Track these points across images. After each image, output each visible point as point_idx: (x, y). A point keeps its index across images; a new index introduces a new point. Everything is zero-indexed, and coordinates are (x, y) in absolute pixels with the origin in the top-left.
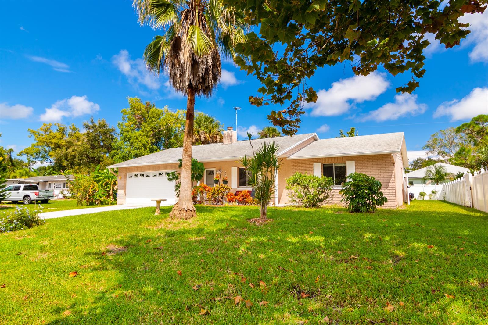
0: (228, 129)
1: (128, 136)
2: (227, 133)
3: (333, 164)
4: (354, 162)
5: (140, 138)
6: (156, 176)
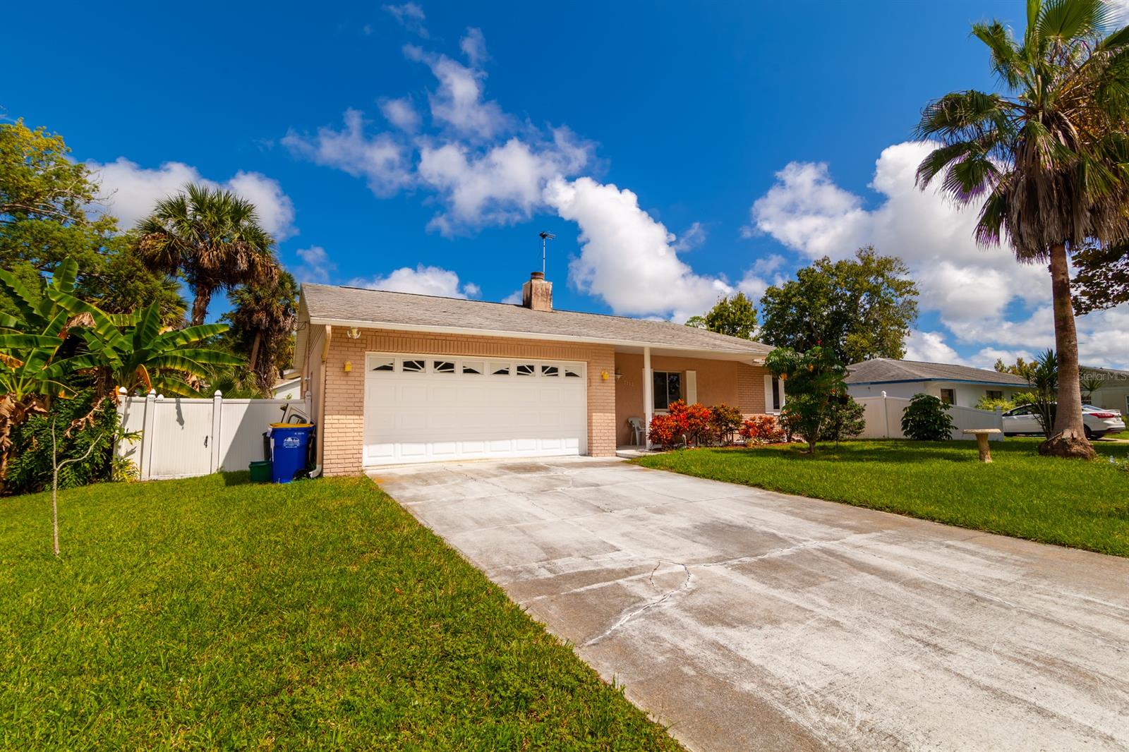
2: (540, 287)
6: (505, 372)
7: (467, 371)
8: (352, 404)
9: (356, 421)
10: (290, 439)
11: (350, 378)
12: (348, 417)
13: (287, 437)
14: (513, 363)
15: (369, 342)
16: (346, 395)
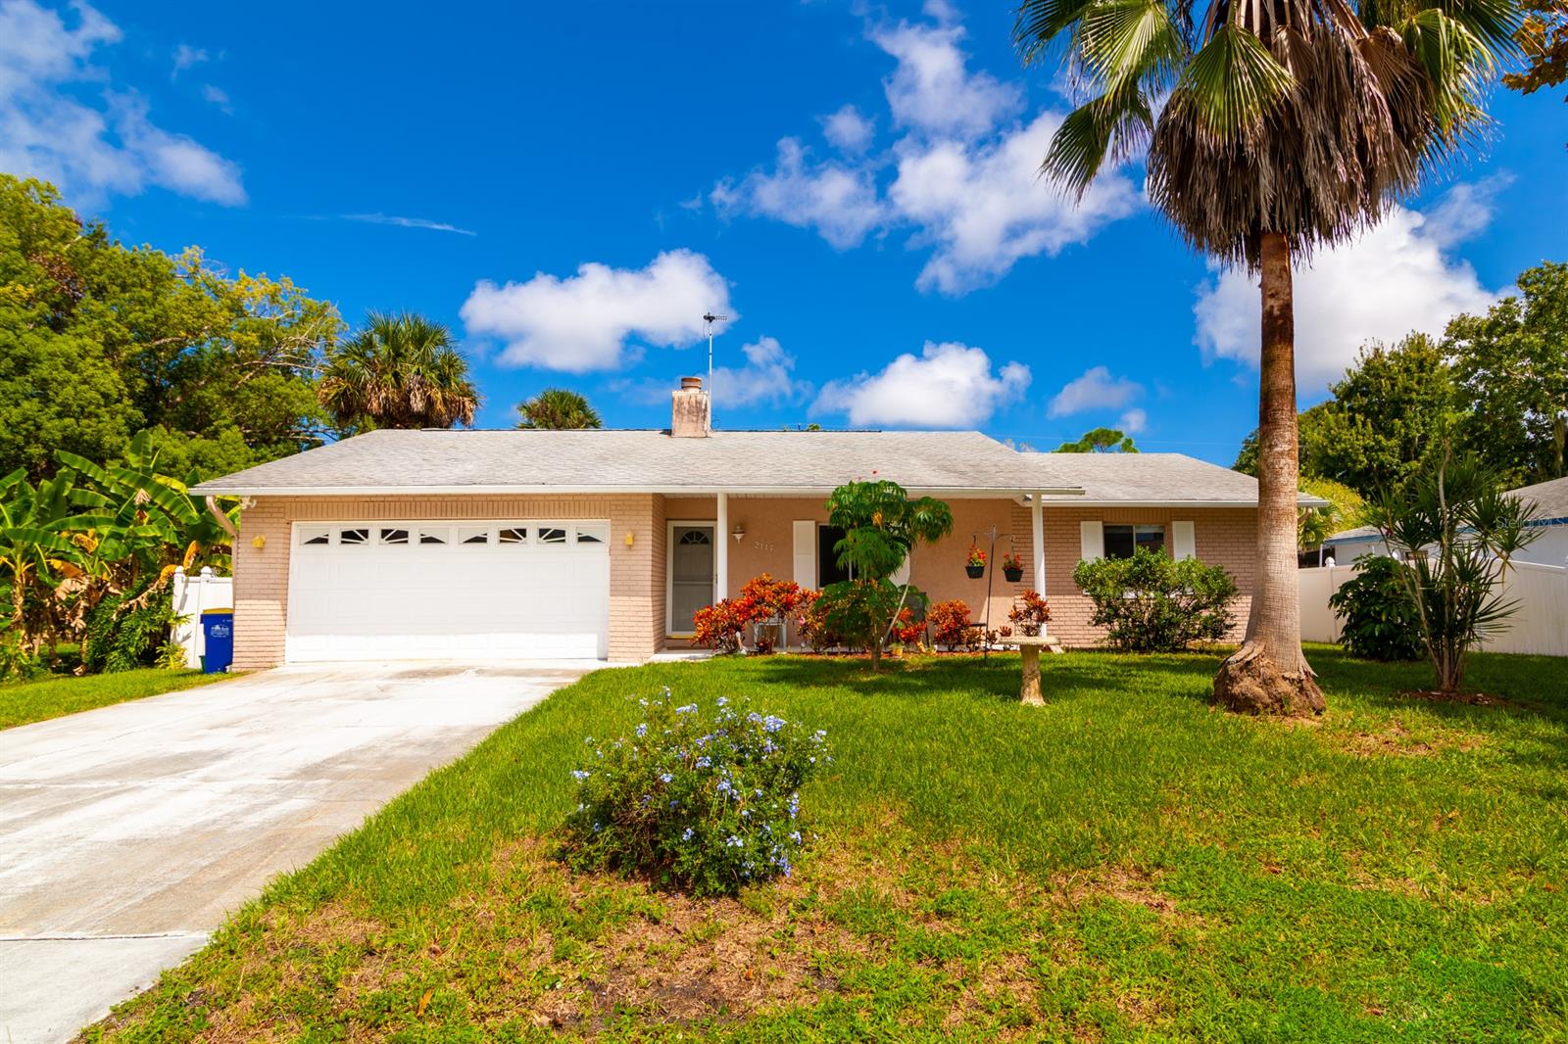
0: (687, 384)
1: (20, 351)
2: (686, 400)
3: (1131, 527)
4: (1192, 524)
5: (87, 367)
6: (481, 540)
7: (426, 540)
8: (266, 587)
9: (271, 607)
10: (217, 627)
11: (267, 556)
12: (261, 602)
13: (214, 625)
14: (492, 527)
15: (288, 510)
16: (260, 576)
